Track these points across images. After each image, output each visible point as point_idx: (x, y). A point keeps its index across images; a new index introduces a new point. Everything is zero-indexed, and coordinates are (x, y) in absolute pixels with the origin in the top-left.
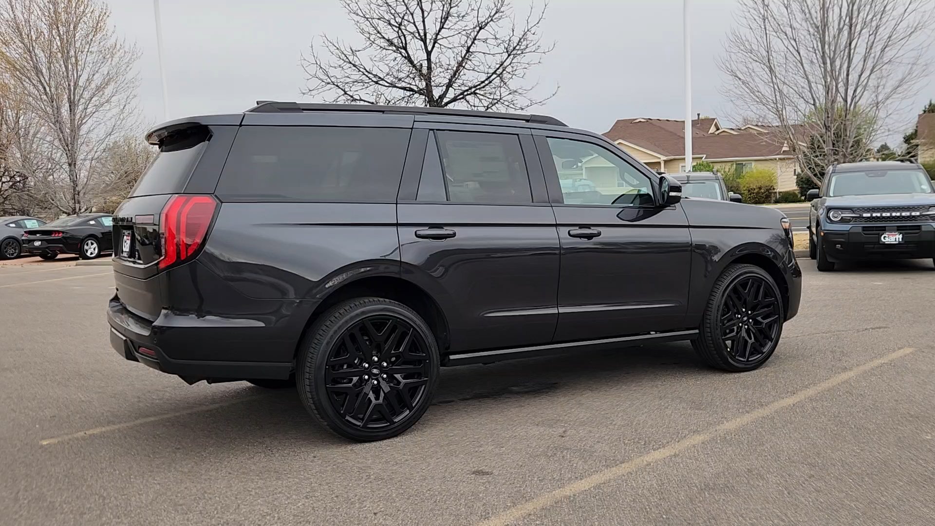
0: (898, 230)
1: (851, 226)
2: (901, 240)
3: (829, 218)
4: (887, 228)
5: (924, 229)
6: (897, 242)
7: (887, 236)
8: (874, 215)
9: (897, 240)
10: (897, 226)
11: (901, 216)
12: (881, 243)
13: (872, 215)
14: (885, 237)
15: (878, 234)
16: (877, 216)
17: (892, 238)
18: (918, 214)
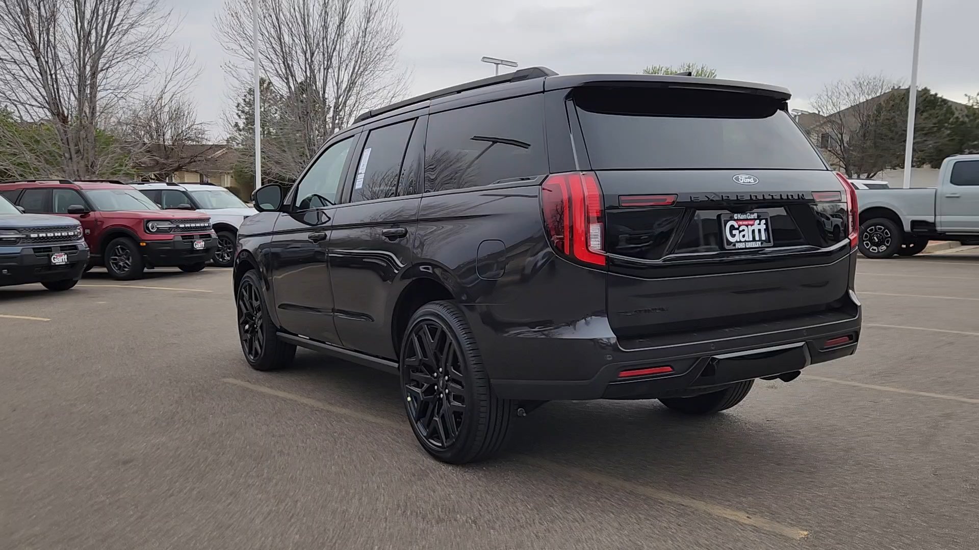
0: (61, 250)
1: (22, 248)
2: (66, 260)
4: (52, 248)
5: (80, 248)
6: (64, 263)
7: (55, 257)
8: (41, 235)
11: (61, 236)
12: (52, 264)
13: (38, 235)
14: (54, 258)
16: (43, 237)
17: (60, 259)
18: (72, 234)
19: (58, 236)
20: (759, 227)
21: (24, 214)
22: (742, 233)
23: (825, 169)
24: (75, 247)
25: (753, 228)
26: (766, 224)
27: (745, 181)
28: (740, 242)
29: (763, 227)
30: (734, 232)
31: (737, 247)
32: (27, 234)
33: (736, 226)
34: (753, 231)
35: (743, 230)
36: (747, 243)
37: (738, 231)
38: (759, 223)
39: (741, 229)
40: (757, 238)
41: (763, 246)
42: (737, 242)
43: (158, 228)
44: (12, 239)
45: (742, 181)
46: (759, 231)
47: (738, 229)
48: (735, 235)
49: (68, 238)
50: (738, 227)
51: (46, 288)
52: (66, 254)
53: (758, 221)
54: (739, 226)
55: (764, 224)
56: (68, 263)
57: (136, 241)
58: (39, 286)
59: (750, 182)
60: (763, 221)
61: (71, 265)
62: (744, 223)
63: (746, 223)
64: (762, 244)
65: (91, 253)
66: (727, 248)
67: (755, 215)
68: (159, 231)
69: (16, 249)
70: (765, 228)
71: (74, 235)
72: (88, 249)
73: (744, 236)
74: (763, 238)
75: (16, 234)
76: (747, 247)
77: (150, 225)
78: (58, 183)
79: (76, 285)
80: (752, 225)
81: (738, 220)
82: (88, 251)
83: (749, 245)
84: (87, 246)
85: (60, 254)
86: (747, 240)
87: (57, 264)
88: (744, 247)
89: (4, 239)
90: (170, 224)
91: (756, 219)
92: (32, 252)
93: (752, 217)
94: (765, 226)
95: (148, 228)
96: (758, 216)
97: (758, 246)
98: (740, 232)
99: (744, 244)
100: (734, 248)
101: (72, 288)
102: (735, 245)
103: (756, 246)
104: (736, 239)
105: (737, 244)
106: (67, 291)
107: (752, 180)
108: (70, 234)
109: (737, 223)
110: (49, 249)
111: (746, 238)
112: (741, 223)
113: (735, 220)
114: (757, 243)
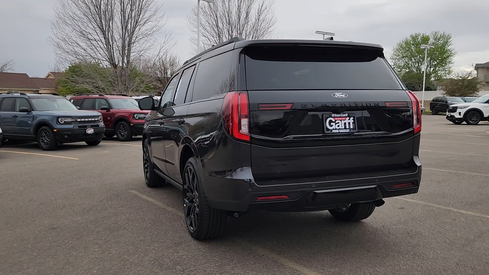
2: (93, 132)
3: (59, 122)
5: (100, 126)
6: (92, 133)
7: (88, 130)
9: (92, 132)
10: (91, 125)
11: (92, 120)
12: (87, 133)
15: (85, 129)
16: (83, 121)
17: (90, 131)
18: (97, 119)
19: (90, 120)
20: (349, 121)
21: (79, 110)
22: (338, 124)
23: (402, 89)
24: (98, 126)
25: (345, 121)
26: (354, 119)
27: (339, 96)
28: (336, 129)
29: (351, 121)
30: (332, 124)
31: (333, 132)
32: (75, 119)
33: (334, 120)
34: (345, 124)
35: (338, 123)
36: (340, 130)
37: (335, 123)
38: (349, 119)
39: (336, 122)
40: (347, 127)
41: (350, 131)
42: (334, 129)
43: (139, 117)
44: (70, 122)
45: (337, 96)
46: (349, 123)
47: (335, 122)
48: (333, 125)
49: (95, 121)
50: (334, 121)
51: (86, 144)
52: (93, 129)
53: (348, 118)
54: (336, 121)
55: (352, 120)
56: (94, 133)
57: (129, 123)
58: (84, 143)
59: (342, 97)
60: (352, 118)
61: (95, 134)
62: (339, 119)
63: (341, 119)
64: (350, 130)
65: (106, 128)
66: (326, 133)
67: (346, 115)
68: (140, 118)
69: (71, 126)
70: (353, 122)
71: (98, 120)
72: (105, 126)
73: (338, 126)
74: (352, 127)
75: (71, 119)
76: (340, 132)
77: (135, 116)
78: (98, 96)
79: (100, 143)
80: (344, 120)
81: (334, 117)
82: (104, 127)
83: (341, 131)
84: (104, 125)
85: (90, 129)
86: (340, 128)
87: (89, 133)
88: (338, 132)
89: (66, 122)
90: (144, 115)
91: (347, 117)
92: (78, 128)
93: (344, 115)
94: (353, 120)
95: (134, 117)
96: (348, 115)
97: (347, 131)
98: (336, 124)
99: (338, 130)
100: (331, 132)
101: (99, 145)
102: (332, 131)
103: (346, 132)
104: (334, 127)
105: (333, 130)
106: (97, 146)
107: (344, 96)
108: (96, 119)
109: (334, 119)
110: (86, 127)
111: (340, 127)
112: (337, 119)
113: (332, 117)
114: (347, 130)
